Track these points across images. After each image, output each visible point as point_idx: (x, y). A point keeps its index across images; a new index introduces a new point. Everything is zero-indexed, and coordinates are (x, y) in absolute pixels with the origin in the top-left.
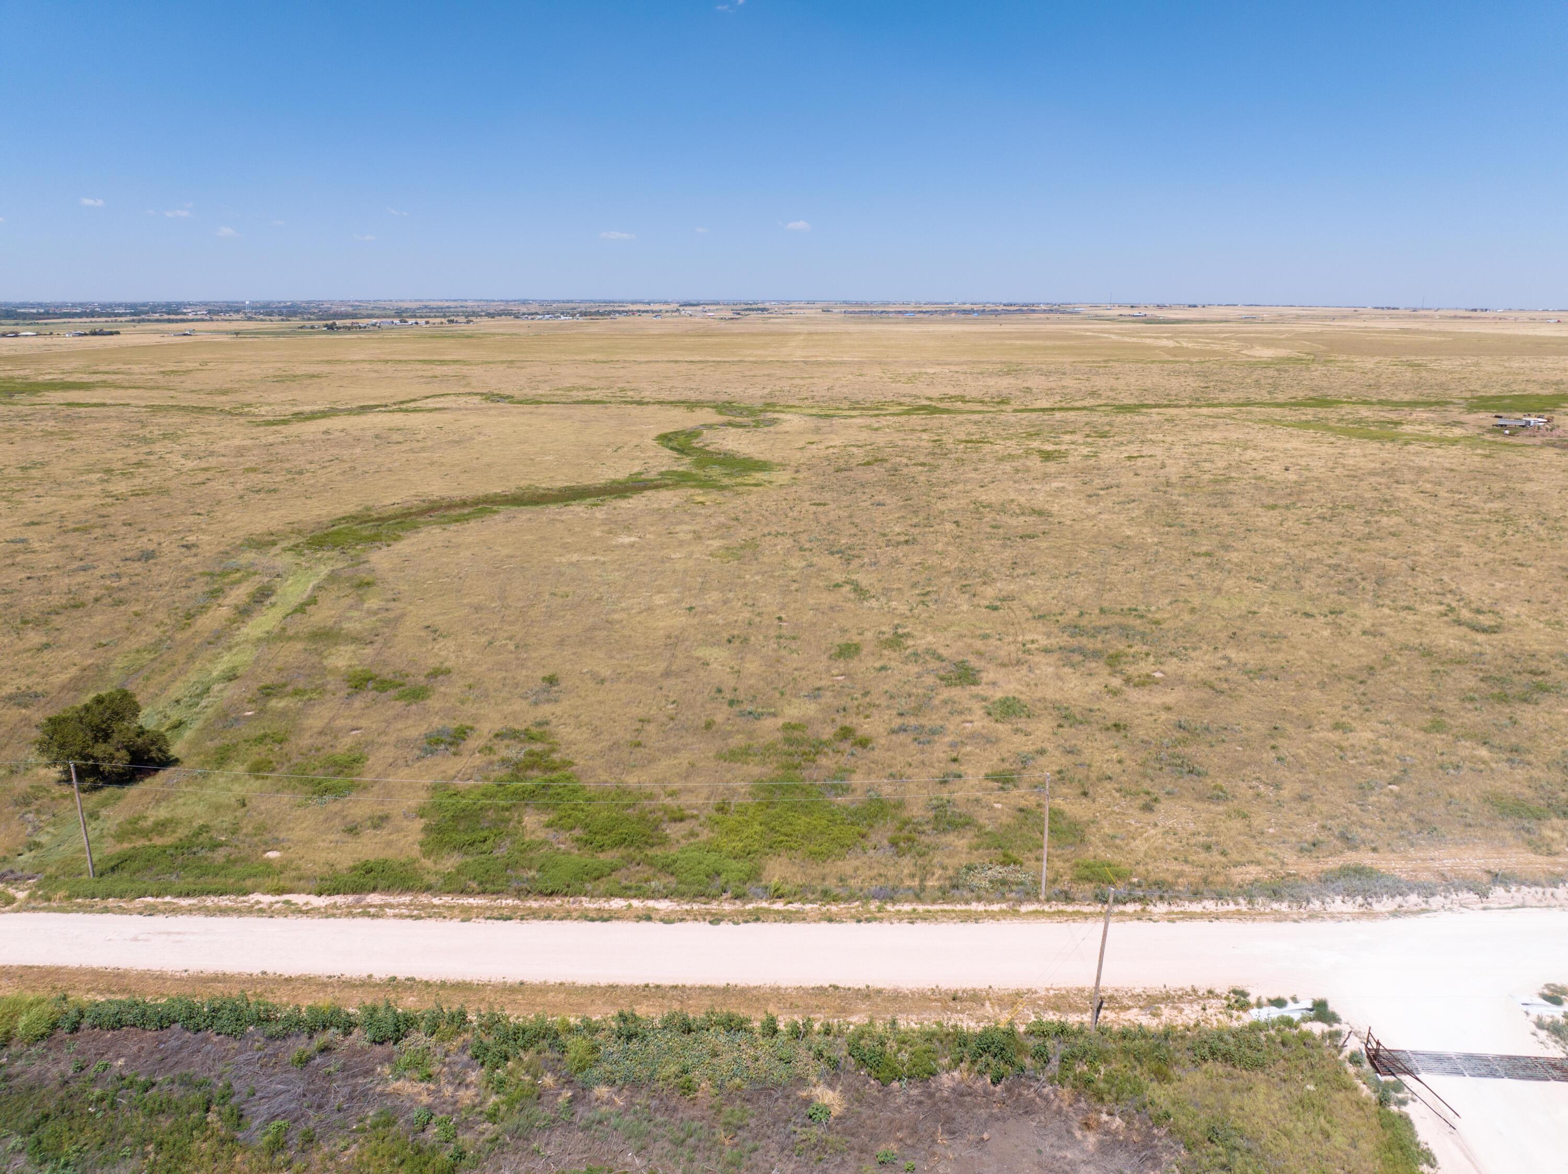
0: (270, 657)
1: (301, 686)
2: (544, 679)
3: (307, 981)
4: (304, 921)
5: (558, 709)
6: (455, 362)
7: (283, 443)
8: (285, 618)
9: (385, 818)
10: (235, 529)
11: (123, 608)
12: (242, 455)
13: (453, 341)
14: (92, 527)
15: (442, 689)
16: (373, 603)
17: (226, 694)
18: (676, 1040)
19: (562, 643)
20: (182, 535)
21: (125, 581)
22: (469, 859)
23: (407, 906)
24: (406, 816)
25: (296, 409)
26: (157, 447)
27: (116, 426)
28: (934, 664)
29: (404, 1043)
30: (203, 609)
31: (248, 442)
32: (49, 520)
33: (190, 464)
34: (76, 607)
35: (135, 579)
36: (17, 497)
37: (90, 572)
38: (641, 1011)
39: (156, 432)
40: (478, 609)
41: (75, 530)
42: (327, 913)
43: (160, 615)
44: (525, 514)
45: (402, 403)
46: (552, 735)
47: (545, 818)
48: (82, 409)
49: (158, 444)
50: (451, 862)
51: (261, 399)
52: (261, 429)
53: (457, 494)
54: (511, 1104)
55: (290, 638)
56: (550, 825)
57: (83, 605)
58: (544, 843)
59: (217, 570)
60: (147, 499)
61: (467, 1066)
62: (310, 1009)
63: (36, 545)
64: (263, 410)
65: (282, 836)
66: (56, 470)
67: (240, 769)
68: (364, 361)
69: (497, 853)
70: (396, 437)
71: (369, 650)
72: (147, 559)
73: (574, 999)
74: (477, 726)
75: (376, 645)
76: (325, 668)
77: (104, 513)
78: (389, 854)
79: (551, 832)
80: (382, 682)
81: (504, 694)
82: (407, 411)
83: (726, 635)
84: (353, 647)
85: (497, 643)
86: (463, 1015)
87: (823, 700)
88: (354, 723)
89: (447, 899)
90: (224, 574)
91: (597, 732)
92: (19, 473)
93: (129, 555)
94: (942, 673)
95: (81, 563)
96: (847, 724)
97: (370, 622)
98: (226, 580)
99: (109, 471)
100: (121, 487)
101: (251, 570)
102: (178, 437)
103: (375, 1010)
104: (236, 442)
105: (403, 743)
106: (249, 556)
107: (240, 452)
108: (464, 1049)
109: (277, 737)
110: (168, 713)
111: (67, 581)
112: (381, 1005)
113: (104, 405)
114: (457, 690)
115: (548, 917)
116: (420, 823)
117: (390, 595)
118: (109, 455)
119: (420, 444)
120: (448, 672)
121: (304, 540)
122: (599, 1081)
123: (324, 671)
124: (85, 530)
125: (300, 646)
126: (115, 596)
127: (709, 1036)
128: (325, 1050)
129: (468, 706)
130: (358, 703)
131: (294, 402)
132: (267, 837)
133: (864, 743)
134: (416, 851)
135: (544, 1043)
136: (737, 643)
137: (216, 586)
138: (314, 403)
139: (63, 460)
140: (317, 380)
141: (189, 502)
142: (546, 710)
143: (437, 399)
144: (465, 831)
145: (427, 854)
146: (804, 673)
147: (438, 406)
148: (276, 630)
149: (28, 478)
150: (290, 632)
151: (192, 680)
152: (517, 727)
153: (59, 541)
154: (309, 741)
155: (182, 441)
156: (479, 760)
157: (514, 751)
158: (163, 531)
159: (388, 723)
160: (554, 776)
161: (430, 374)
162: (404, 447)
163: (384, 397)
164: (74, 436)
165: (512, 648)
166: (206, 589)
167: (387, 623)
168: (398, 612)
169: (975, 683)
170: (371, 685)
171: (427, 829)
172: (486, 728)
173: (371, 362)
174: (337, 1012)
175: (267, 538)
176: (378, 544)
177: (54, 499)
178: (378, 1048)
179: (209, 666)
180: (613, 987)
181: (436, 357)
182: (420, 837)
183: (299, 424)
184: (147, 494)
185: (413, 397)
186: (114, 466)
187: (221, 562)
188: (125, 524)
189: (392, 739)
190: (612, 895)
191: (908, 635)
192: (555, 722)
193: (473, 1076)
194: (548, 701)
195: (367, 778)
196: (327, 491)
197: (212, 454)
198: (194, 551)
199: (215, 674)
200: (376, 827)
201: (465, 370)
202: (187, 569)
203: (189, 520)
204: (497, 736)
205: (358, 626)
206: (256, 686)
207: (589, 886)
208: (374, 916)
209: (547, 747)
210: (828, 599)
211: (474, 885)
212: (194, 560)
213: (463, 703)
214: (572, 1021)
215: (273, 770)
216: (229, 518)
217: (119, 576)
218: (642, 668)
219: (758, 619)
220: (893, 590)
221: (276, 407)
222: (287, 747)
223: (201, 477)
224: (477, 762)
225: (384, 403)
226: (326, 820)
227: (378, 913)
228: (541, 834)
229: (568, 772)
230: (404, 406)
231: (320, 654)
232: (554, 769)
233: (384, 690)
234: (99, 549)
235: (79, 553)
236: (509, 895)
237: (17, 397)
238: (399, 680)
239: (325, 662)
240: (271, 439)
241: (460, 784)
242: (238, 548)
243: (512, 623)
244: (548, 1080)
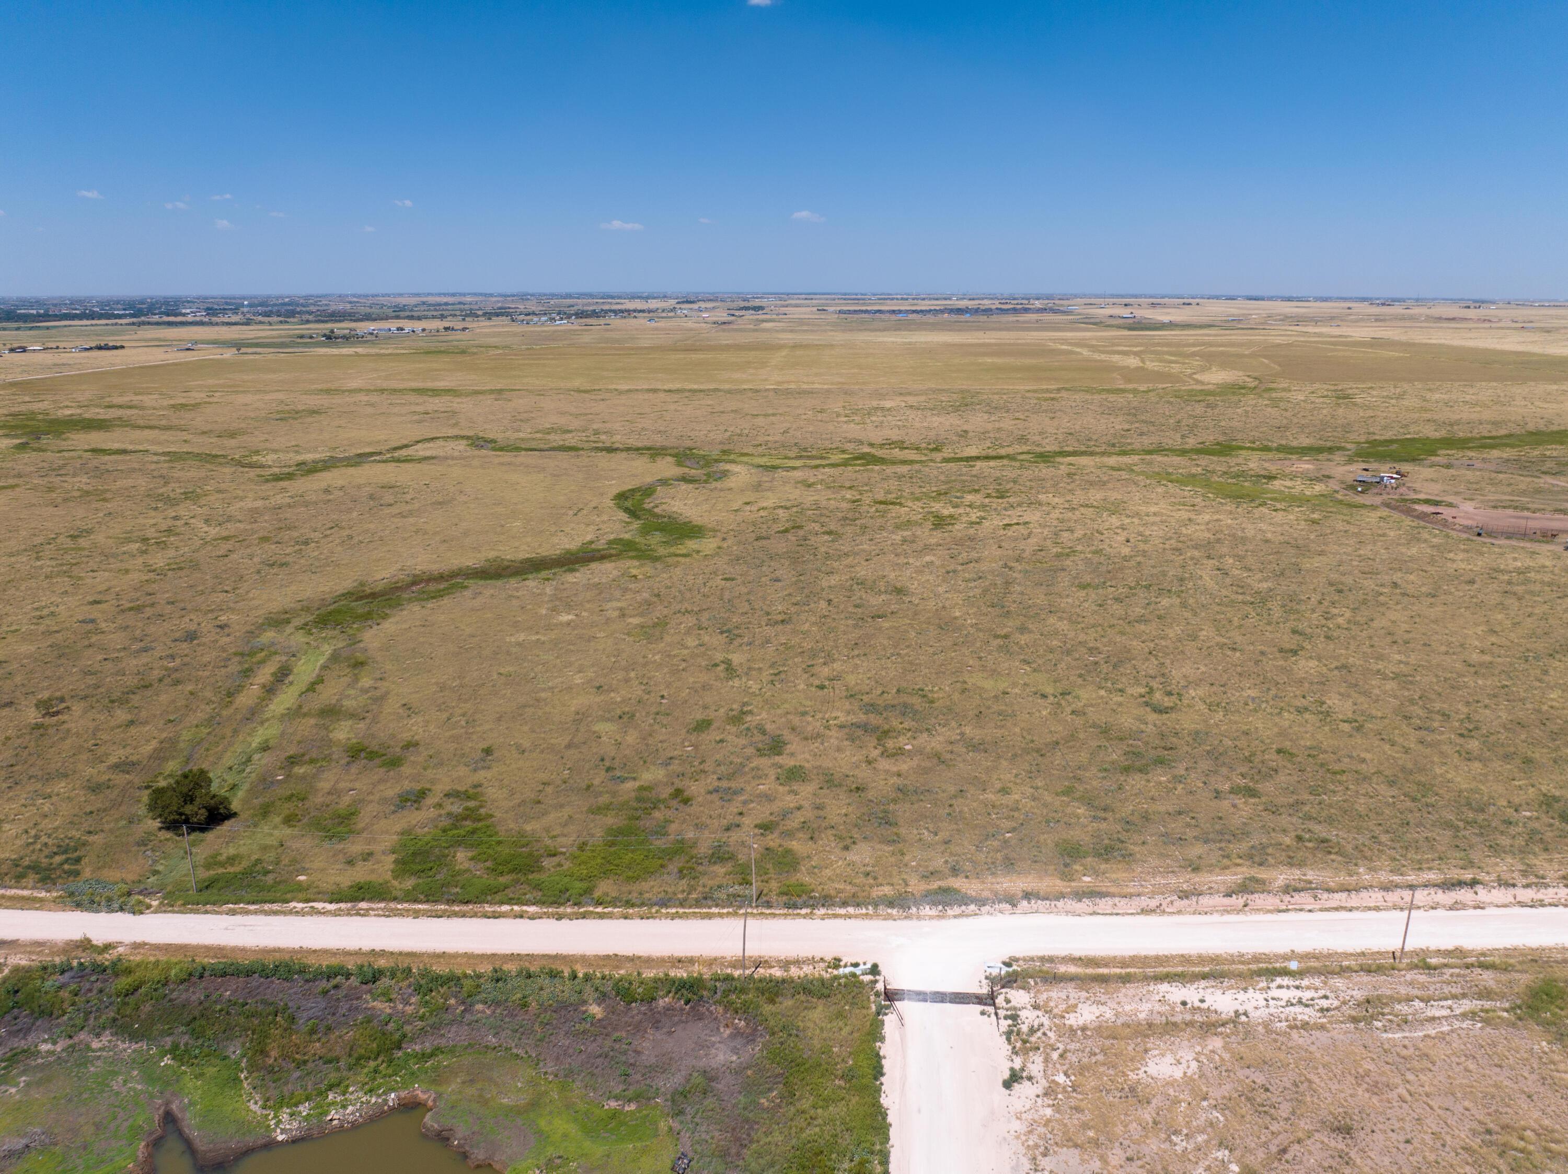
0: (291, 731)
1: (314, 756)
2: (483, 750)
3: (325, 952)
4: (322, 918)
5: (488, 774)
6: (448, 391)
7: (289, 506)
8: (300, 696)
9: (370, 854)
10: (256, 608)
11: (180, 687)
12: (256, 521)
13: (447, 359)
14: (144, 606)
15: (412, 758)
16: (366, 682)
17: (263, 762)
18: (521, 981)
19: (499, 719)
20: (215, 614)
21: (178, 661)
22: (421, 881)
23: (382, 909)
24: (384, 853)
25: (300, 458)
26: (182, 510)
27: (142, 482)
28: (758, 737)
29: (378, 983)
30: (240, 688)
31: (259, 504)
32: (107, 598)
33: (214, 531)
34: (146, 687)
35: (186, 659)
36: (76, 571)
37: (150, 654)
38: (505, 967)
39: (178, 491)
40: (443, 688)
41: (131, 609)
42: (335, 914)
43: (208, 694)
44: (490, 590)
45: (396, 449)
46: (482, 794)
47: (470, 854)
48: (107, 458)
49: (182, 505)
50: (409, 883)
51: (268, 445)
52: (269, 485)
53: (436, 568)
54: (431, 1013)
55: (305, 715)
56: (472, 859)
57: (151, 685)
58: (466, 871)
59: (247, 650)
60: (180, 573)
61: (411, 995)
62: (328, 966)
63: (103, 625)
64: (270, 459)
65: (307, 866)
66: (100, 538)
67: (277, 820)
68: (360, 390)
69: (438, 877)
70: (388, 498)
71: (362, 725)
72: (192, 640)
73: (472, 961)
74: (433, 788)
75: (368, 721)
76: (331, 740)
77: (150, 590)
78: (373, 878)
79: (472, 863)
80: (372, 752)
81: (454, 763)
82: (398, 461)
83: (619, 712)
84: (350, 722)
85: (454, 720)
86: (410, 970)
87: (670, 768)
88: (350, 785)
89: (406, 905)
90: (252, 654)
91: (512, 793)
92: (69, 543)
93: (177, 635)
94: (760, 746)
95: (142, 644)
96: (680, 787)
97: (363, 699)
98: (254, 660)
99: (145, 540)
100: (159, 560)
101: (272, 649)
102: (198, 497)
103: (362, 966)
104: (249, 504)
105: (384, 801)
106: (269, 635)
107: (254, 515)
108: (409, 986)
109: (301, 796)
110: (226, 777)
111: (135, 662)
112: (366, 964)
113: (124, 452)
114: (420, 759)
115: (464, 916)
116: (393, 857)
117: (378, 675)
118: (141, 521)
119: (409, 507)
120: (416, 744)
121: (311, 618)
122: (478, 1002)
123: (330, 743)
124: (138, 609)
125: (313, 721)
126: (173, 676)
127: (539, 980)
128: (336, 987)
129: (429, 771)
130: (354, 769)
131: (297, 449)
132: (298, 866)
133: (686, 801)
134: (388, 876)
135: (452, 983)
136: (625, 718)
137: (246, 666)
138: (315, 450)
139: (104, 527)
140: (317, 417)
141: (217, 577)
142: (482, 775)
143: (427, 445)
144: (419, 863)
145: (395, 878)
146: (665, 745)
147: (428, 453)
148: (295, 707)
149: (80, 549)
150: (305, 710)
151: (239, 750)
152: (459, 788)
153: (119, 621)
154: (321, 800)
155: (203, 501)
156: (433, 813)
157: (456, 808)
158: (200, 610)
159: (375, 786)
160: (480, 825)
161: (420, 409)
162: (394, 510)
163: (379, 442)
164: (108, 495)
165: (463, 723)
166: (239, 668)
167: (375, 700)
168: (384, 690)
169: (780, 754)
170: (363, 755)
171: (396, 862)
172: (440, 788)
173: (368, 391)
174: (342, 968)
175: (283, 616)
176: (370, 623)
177: (107, 574)
178: (364, 986)
179: (249, 739)
180: (494, 955)
181: (429, 385)
182: (392, 866)
183: (303, 479)
184: (181, 569)
185: (405, 442)
186: (149, 535)
187: (248, 642)
188: (168, 603)
189: (376, 797)
190: (502, 903)
191: (750, 712)
192: (486, 784)
193: (413, 1000)
194: (483, 768)
195: (361, 825)
196: (328, 565)
197: (230, 519)
198: (226, 630)
199: (254, 745)
200: (364, 860)
201: (456, 403)
202: (223, 649)
203: (219, 597)
204: (446, 795)
205: (354, 703)
206: (283, 756)
207: (489, 898)
208: (363, 915)
209: (477, 803)
210: (704, 677)
211: (422, 897)
212: (227, 639)
213: (425, 769)
214: (469, 972)
215: (299, 821)
216: (251, 595)
217: (173, 657)
218: (553, 741)
219: (647, 697)
220: (754, 669)
221: (281, 455)
222: (307, 804)
223: (225, 547)
224: (431, 815)
225: (378, 449)
226: (334, 855)
227: (365, 914)
228: (466, 865)
229: (488, 822)
230: (396, 454)
231: (326, 729)
232: (480, 820)
233: (371, 759)
234: (152, 629)
235: (138, 633)
236: (442, 903)
237: (44, 440)
238: (382, 751)
239: (331, 735)
240: (280, 499)
241: (419, 831)
242: (261, 628)
243: (466, 701)
244: (452, 1001)
